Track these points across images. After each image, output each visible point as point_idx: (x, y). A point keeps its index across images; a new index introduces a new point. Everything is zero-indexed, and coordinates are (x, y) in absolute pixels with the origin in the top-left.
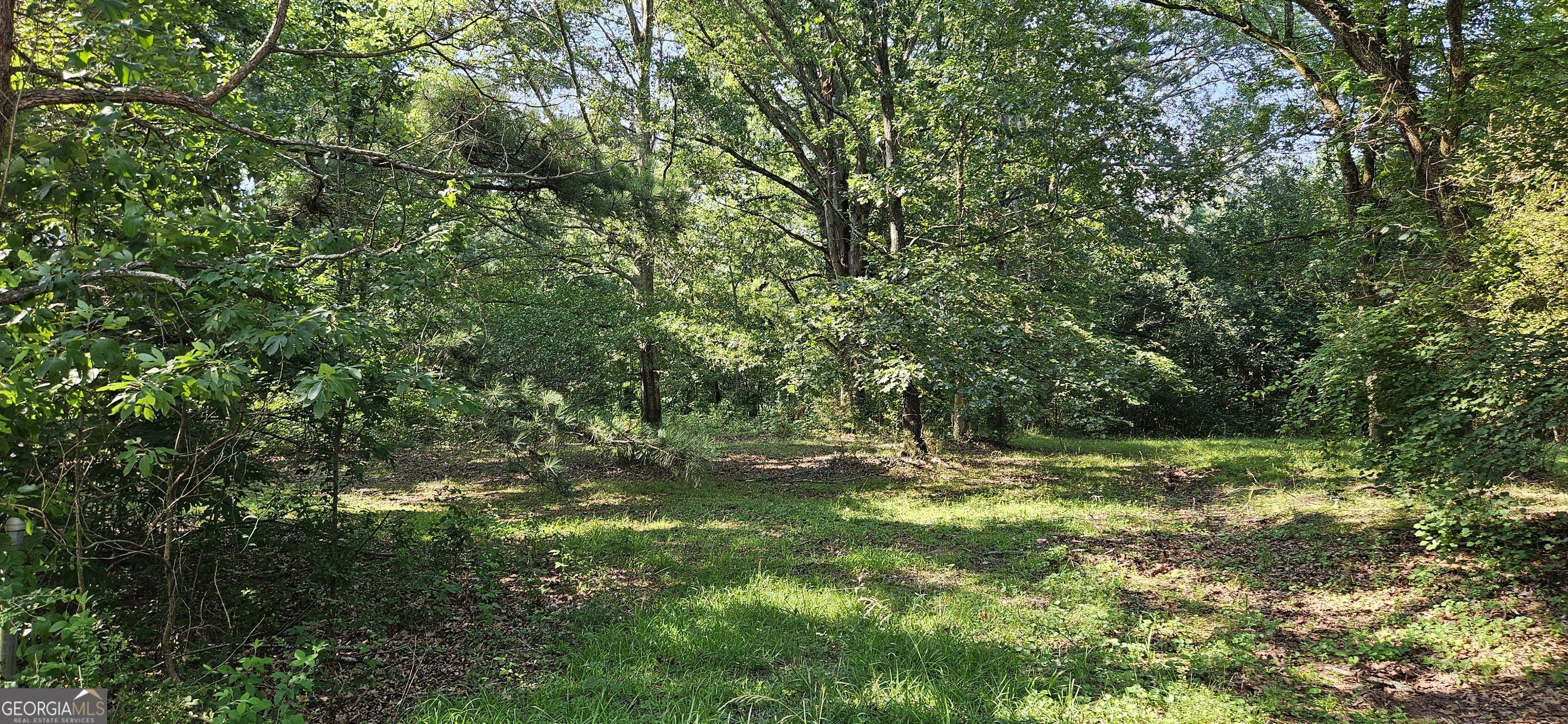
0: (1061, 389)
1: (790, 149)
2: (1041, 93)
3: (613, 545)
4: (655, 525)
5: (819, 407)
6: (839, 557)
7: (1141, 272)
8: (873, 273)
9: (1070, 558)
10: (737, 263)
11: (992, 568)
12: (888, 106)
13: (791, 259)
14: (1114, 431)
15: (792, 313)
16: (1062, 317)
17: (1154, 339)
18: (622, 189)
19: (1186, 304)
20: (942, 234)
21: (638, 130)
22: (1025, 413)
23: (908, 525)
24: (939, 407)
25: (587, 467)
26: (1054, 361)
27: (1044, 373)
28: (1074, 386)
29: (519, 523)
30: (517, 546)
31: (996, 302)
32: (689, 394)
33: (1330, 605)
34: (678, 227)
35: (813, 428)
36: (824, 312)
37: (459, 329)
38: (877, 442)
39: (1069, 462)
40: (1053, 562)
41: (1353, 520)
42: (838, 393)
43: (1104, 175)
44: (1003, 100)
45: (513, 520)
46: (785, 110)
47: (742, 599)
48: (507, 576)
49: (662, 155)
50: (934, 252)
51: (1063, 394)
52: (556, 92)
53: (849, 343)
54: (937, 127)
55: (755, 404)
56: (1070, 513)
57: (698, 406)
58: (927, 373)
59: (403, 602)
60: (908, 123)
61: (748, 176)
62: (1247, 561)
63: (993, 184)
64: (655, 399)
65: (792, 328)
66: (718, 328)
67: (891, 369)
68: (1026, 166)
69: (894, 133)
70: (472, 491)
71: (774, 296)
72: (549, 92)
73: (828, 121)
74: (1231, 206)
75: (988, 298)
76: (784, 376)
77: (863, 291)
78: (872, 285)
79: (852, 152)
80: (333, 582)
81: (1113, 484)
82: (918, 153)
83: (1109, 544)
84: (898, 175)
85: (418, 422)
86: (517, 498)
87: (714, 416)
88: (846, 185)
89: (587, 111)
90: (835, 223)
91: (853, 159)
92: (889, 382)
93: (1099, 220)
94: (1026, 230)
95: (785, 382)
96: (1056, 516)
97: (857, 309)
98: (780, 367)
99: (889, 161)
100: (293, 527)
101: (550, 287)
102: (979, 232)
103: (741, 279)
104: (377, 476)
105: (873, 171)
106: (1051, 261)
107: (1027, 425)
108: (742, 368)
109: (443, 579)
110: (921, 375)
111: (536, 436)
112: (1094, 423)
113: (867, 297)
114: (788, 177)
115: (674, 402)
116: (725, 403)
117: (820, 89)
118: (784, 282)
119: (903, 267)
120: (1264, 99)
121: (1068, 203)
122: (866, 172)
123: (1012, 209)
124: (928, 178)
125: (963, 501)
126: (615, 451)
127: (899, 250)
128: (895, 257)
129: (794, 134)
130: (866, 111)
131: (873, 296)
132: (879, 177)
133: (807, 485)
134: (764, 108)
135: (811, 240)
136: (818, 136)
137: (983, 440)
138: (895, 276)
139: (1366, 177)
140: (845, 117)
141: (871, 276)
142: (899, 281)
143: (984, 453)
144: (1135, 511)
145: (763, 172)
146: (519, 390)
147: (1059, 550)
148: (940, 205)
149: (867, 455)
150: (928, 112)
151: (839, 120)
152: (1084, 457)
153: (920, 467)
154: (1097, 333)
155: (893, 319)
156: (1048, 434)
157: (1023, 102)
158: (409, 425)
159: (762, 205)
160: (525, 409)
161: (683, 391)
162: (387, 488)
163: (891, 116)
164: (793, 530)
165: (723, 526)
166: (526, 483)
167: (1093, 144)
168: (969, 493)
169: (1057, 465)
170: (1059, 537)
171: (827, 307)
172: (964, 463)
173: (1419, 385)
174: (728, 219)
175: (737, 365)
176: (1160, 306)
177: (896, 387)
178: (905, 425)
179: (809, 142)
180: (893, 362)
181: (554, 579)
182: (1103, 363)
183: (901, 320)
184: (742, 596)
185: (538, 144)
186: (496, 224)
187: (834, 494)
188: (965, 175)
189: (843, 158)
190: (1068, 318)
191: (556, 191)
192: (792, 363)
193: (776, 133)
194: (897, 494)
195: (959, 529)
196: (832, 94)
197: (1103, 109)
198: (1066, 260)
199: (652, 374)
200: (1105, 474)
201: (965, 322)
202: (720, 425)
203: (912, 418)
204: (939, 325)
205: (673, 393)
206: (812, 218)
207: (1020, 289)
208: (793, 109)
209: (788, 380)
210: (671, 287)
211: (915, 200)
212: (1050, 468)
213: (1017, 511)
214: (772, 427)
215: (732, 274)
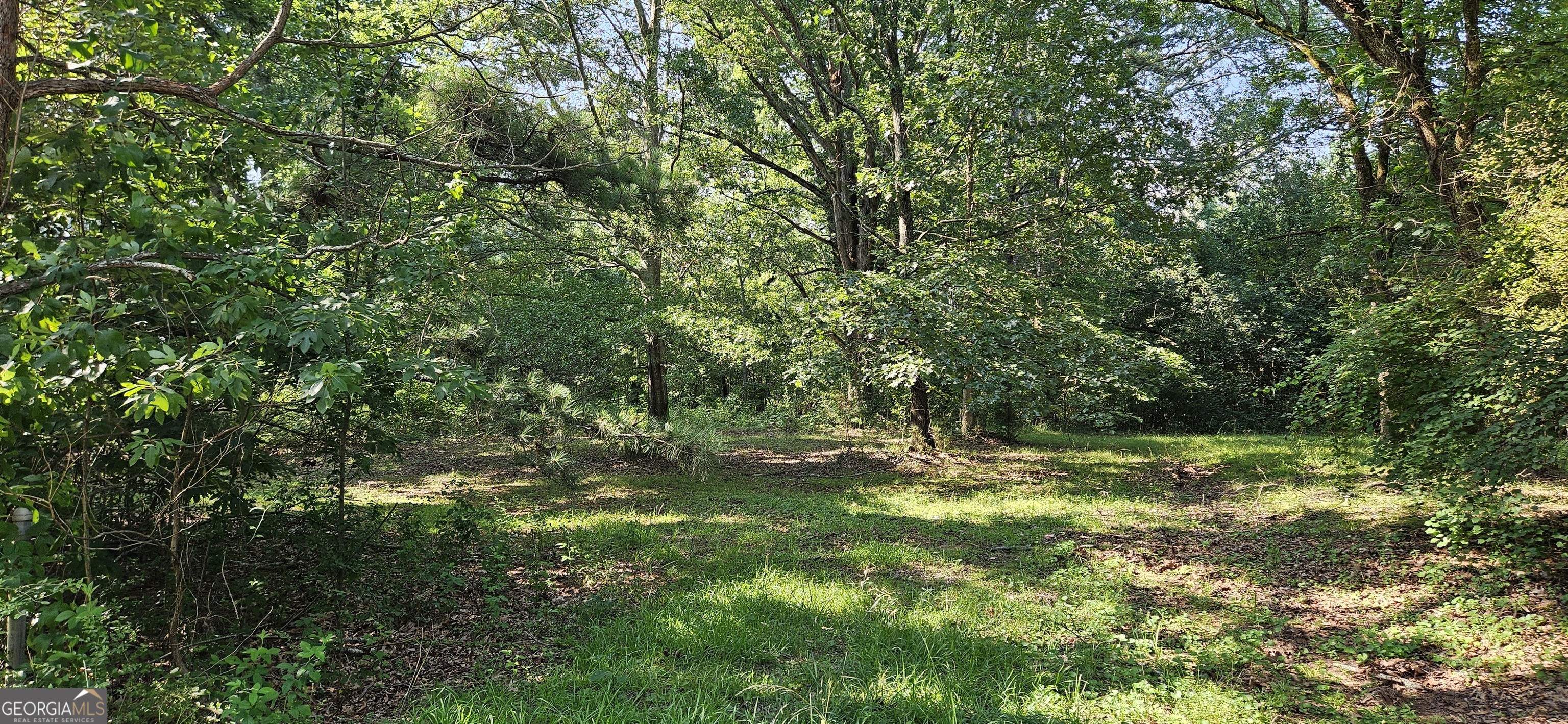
0: (1070, 385)
1: (799, 143)
2: (1051, 87)
3: (619, 538)
4: (662, 519)
5: (827, 403)
6: (846, 551)
7: (1151, 267)
8: (882, 268)
9: (1078, 553)
10: (745, 257)
11: (999, 563)
12: (897, 99)
13: (799, 253)
14: (1123, 427)
15: (799, 308)
16: (1071, 313)
17: (1164, 335)
18: (629, 182)
19: (1197, 299)
20: (951, 228)
21: (645, 123)
22: (1033, 408)
23: (916, 520)
24: (947, 402)
25: (594, 461)
26: (1063, 356)
27: (1053, 368)
28: (1083, 381)
29: (525, 516)
30: (524, 539)
31: (1006, 297)
32: (696, 389)
33: (1339, 602)
34: (685, 221)
35: (821, 423)
36: (832, 306)
37: (466, 322)
38: (884, 437)
39: (1077, 458)
40: (1060, 558)
41: (1363, 517)
42: (846, 387)
43: (1115, 169)
44: (1013, 93)
45: (519, 513)
46: (794, 103)
47: (748, 593)
48: (514, 569)
49: (670, 148)
50: (943, 246)
51: (1072, 389)
52: (563, 84)
53: (857, 337)
54: (946, 120)
55: (762, 398)
56: (1078, 509)
57: (705, 400)
58: (935, 368)
59: (410, 594)
60: (918, 116)
61: (756, 169)
62: (1256, 558)
63: (1003, 178)
64: (662, 393)
65: (800, 323)
66: (725, 322)
67: (899, 364)
68: (1036, 160)
69: (903, 126)
70: (479, 484)
71: (781, 290)
72: (556, 84)
73: (837, 114)
74: (1243, 201)
75: (997, 293)
76: (791, 371)
77: (872, 286)
78: (880, 279)
79: (861, 146)
80: (340, 574)
81: (1122, 480)
82: (927, 146)
83: (1117, 540)
84: (907, 169)
85: (425, 415)
86: (523, 491)
87: (722, 410)
88: (854, 179)
89: (595, 103)
90: (843, 218)
91: (862, 153)
92: (897, 376)
93: (1110, 215)
94: (1036, 224)
95: (792, 377)
96: (1064, 512)
97: (865, 303)
98: (787, 362)
99: (898, 155)
100: (300, 519)
101: (557, 280)
102: (989, 226)
103: (749, 273)
104: (384, 469)
105: (882, 165)
106: (1061, 256)
107: (1035, 420)
108: (749, 362)
109: (450, 572)
110: (929, 370)
111: (542, 430)
112: (1102, 419)
113: (875, 292)
114: (796, 170)
115: (682, 396)
116: (732, 397)
117: (828, 82)
118: (792, 276)
119: (911, 262)
120: (1277, 93)
121: (1078, 197)
122: (875, 166)
123: (1021, 203)
124: (938, 172)
125: (971, 497)
126: (622, 444)
127: (908, 244)
128: (904, 251)
129: (803, 127)
130: (875, 105)
131: (882, 291)
132: (888, 171)
133: (814, 480)
134: (772, 101)
135: (819, 234)
136: (826, 129)
137: (992, 435)
138: (903, 271)
139: (1380, 172)
140: (853, 110)
141: (879, 270)
142: (907, 276)
143: (992, 448)
144: (1143, 507)
145: (771, 165)
146: (526, 383)
147: (1067, 545)
148: (949, 199)
149: (875, 450)
150: (937, 105)
151: (848, 113)
152: (1093, 453)
153: (927, 462)
154: (1106, 328)
155: (901, 313)
156: (1056, 430)
157: (1034, 96)
158: (416, 418)
159: (769, 199)
160: (531, 402)
161: (690, 385)
162: (394, 481)
163: (900, 109)
164: (799, 524)
165: (730, 520)
166: (532, 476)
167: (1104, 138)
168: (977, 488)
169: (1066, 460)
170: (1067, 532)
171: (835, 301)
172: (972, 459)
173: (1431, 382)
174: (736, 213)
175: (744, 359)
176: (1171, 302)
177: (904, 382)
178: (913, 420)
179: (819, 140)
180: (900, 357)
181: (560, 572)
182: (1113, 358)
183: (909, 315)
184: (749, 590)
185: (546, 136)
186: (503, 217)
187: (841, 488)
188: (974, 169)
189: (852, 152)
190: (1077, 314)
191: (563, 184)
192: (799, 358)
193: (783, 127)
194: (905, 489)
195: (966, 525)
196: (841, 87)
197: (1115, 103)
198: (1076, 256)
199: (659, 367)
200: (1113, 471)
201: (974, 317)
202: (727, 419)
203: (920, 413)
204: (947, 320)
205: (680, 387)
206: (820, 212)
207: (1030, 284)
208: (801, 102)
209: (796, 374)
210: (678, 281)
211: (924, 194)
212: (1058, 464)
213: (1025, 507)
214: (780, 422)
215: (739, 268)
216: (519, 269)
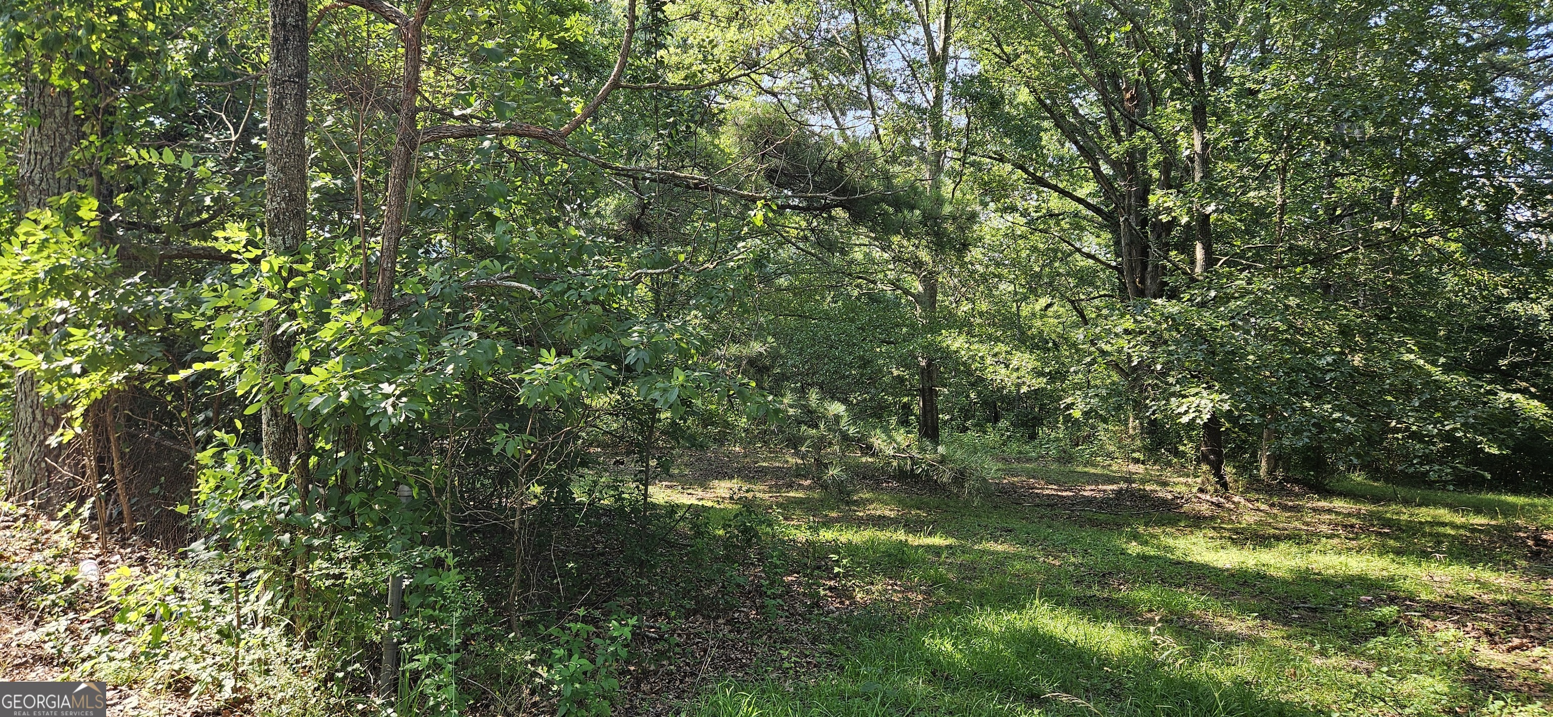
0: (1396, 430)
1: (1085, 164)
2: (1387, 98)
3: (889, 556)
4: (930, 541)
5: (1105, 434)
6: (1125, 592)
7: (1507, 301)
8: (1173, 295)
9: (1402, 621)
10: (1023, 282)
11: (1303, 622)
12: (1199, 118)
13: (1081, 279)
14: (1464, 482)
15: (1079, 335)
16: (1402, 350)
17: (1521, 379)
18: (912, 208)
20: (1257, 254)
21: (929, 149)
22: (1351, 454)
23: (1204, 567)
24: (1244, 442)
25: (864, 478)
26: (1389, 398)
27: (1375, 411)
28: (1414, 428)
29: (800, 526)
30: (798, 548)
31: (1319, 330)
32: (967, 413)
34: (965, 246)
35: (1097, 455)
36: (1116, 335)
37: (756, 340)
38: (1169, 474)
39: (1404, 514)
40: (1379, 624)
42: (1127, 420)
43: (1464, 189)
44: (1339, 106)
45: (795, 522)
46: (1082, 124)
47: (1018, 624)
48: (790, 575)
49: (952, 174)
50: (1246, 273)
51: (1400, 436)
52: (850, 114)
53: (1145, 367)
54: (1256, 137)
55: (1034, 426)
56: (1403, 571)
57: (975, 425)
58: (1232, 405)
59: (698, 589)
60: (1223, 134)
61: (1038, 193)
63: (1322, 199)
64: (932, 416)
65: (1078, 350)
66: (1001, 347)
67: (1191, 399)
68: (1363, 178)
69: (1205, 145)
70: (761, 492)
71: (1059, 317)
72: (843, 114)
73: (1130, 134)
75: (1309, 325)
76: (1069, 400)
77: (1162, 314)
78: (1173, 308)
79: (1155, 166)
80: (642, 564)
81: (1461, 543)
82: (1232, 166)
83: (1452, 610)
84: (1207, 190)
85: (712, 424)
86: (799, 502)
87: (992, 437)
88: (1146, 202)
89: (881, 132)
90: (1132, 242)
91: (1156, 174)
92: (1186, 412)
93: (1456, 240)
94: (1362, 249)
95: (1069, 407)
96: (1385, 573)
97: (1154, 332)
98: (1063, 390)
99: (1198, 176)
100: (607, 511)
101: (836, 302)
102: (1304, 253)
103: (1025, 298)
104: (676, 471)
105: (1179, 187)
106: (1391, 286)
107: (1351, 468)
108: (1024, 389)
109: (734, 572)
110: (1226, 407)
111: (820, 443)
112: (1433, 472)
113: (1166, 321)
114: (1081, 193)
115: (951, 419)
116: (1003, 424)
117: (1122, 101)
118: (1072, 302)
119: (1209, 289)
121: (1416, 220)
122: (1170, 187)
123: (1343, 226)
124: (1244, 193)
125: (1269, 546)
126: (895, 464)
127: (1205, 270)
128: (1200, 278)
129: (1091, 149)
130: (1175, 123)
131: (1174, 320)
132: (1185, 193)
133: (1089, 515)
134: (1059, 122)
135: (1104, 259)
136: (1117, 150)
137: (1296, 481)
138: (1199, 299)
140: (1149, 129)
141: (1170, 298)
142: (1203, 305)
143: (1297, 495)
144: (1487, 575)
145: (1055, 188)
146: (807, 400)
147: (1388, 611)
148: (1256, 222)
149: (1158, 488)
150: (1246, 122)
151: (1143, 133)
152: (1424, 510)
153: (1219, 505)
154: (1447, 369)
155: (1195, 343)
156: (1377, 480)
157: (1365, 108)
158: (706, 427)
159: (1052, 222)
160: (811, 417)
161: (960, 410)
162: (686, 483)
163: (1202, 127)
164: (1073, 559)
165: (999, 548)
166: (809, 488)
167: (1451, 153)
168: (1278, 538)
169: (1388, 515)
170: (1389, 596)
171: (1119, 330)
172: (1272, 505)
174: (1015, 237)
175: (1018, 386)
176: (1532, 341)
177: (1194, 419)
178: (1203, 458)
179: (1108, 160)
180: (1194, 391)
181: (832, 583)
182: (1454, 403)
183: (1204, 347)
184: (1019, 620)
185: (835, 165)
186: (790, 242)
187: (1119, 526)
188: (1288, 190)
189: (1144, 173)
190: (1410, 351)
191: (849, 210)
192: (1077, 387)
193: (1071, 149)
194: (1192, 532)
195: (1264, 577)
196: (1136, 106)
197: (1467, 113)
198: (1411, 285)
199: (931, 389)
200: (1450, 531)
201: (1281, 352)
202: (997, 445)
203: (1212, 452)
204: (1249, 354)
205: (949, 411)
206: (1106, 236)
207: (1351, 316)
208: (1090, 123)
209: (1073, 404)
210: (954, 305)
211: (1226, 216)
212: (1379, 519)
213: (1336, 563)
214: (1053, 452)
215: (1016, 293)
216: (803, 292)
